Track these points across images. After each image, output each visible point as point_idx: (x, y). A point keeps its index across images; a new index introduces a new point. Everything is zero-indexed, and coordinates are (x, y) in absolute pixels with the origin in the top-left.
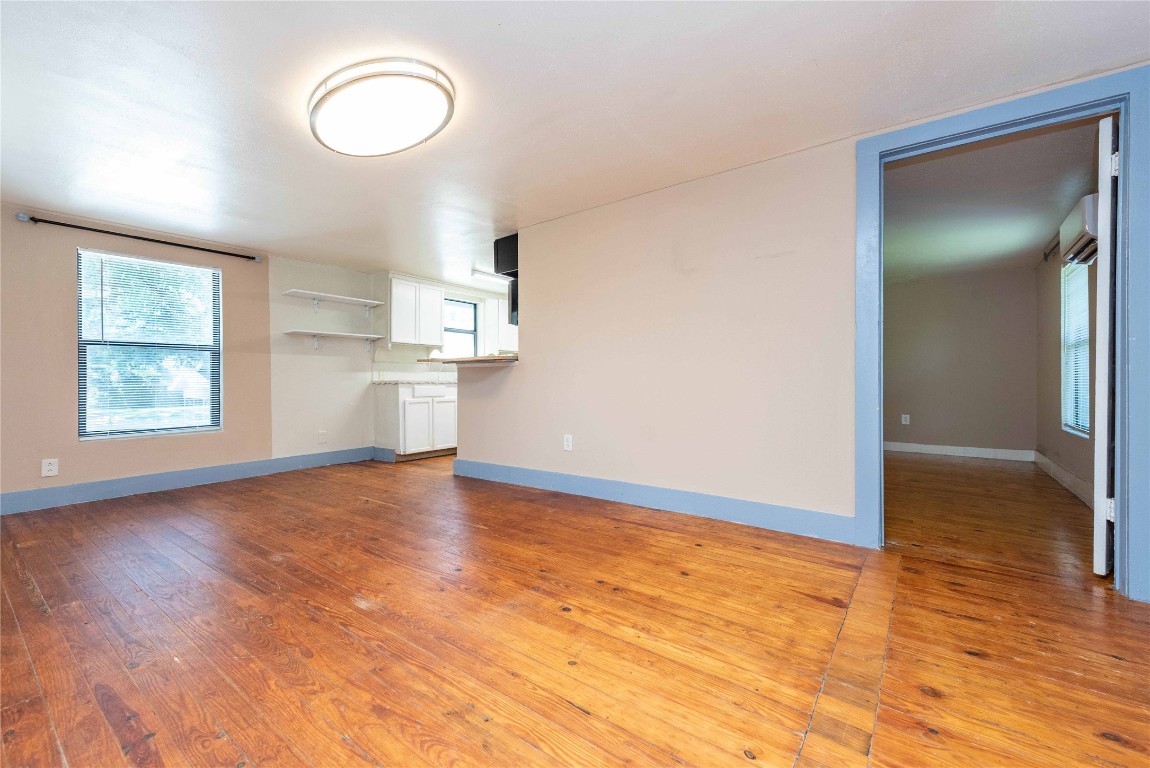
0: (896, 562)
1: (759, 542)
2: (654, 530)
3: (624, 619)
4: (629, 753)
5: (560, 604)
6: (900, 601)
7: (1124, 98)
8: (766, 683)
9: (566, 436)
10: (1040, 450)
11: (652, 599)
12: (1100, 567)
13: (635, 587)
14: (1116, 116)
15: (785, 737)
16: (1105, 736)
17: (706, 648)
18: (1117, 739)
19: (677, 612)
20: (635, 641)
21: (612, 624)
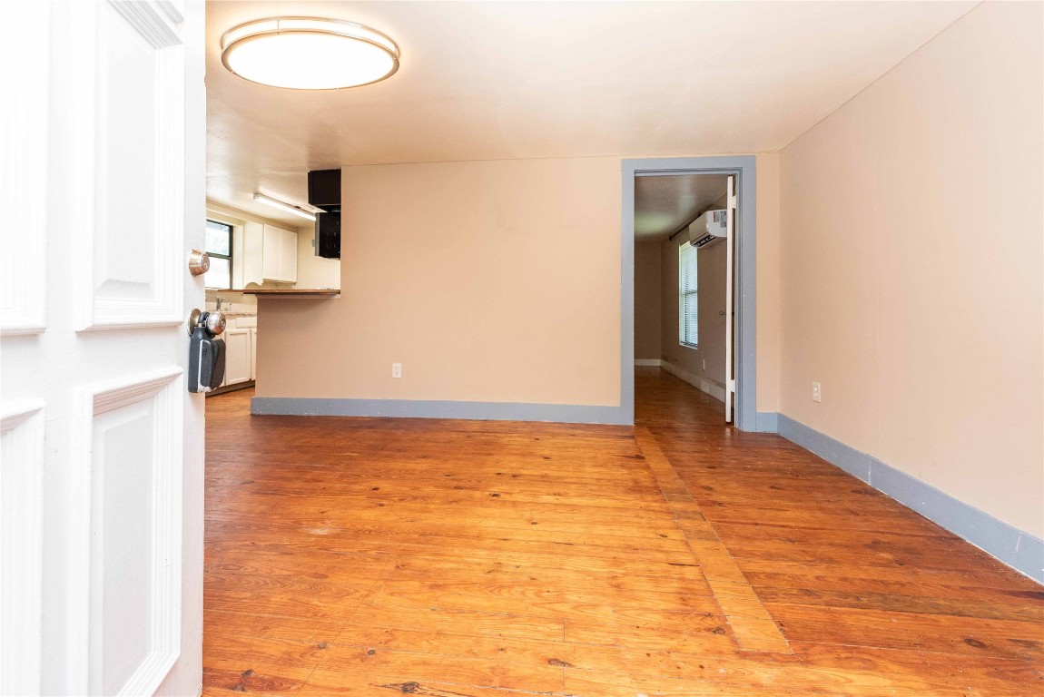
0: (646, 431)
1: (571, 432)
2: (499, 435)
3: (539, 492)
4: (613, 554)
5: (487, 493)
6: (664, 450)
7: (740, 170)
8: (643, 504)
9: (394, 365)
10: (664, 358)
11: (542, 476)
12: (728, 419)
13: (525, 472)
14: (734, 176)
15: (669, 524)
16: (772, 487)
17: (599, 496)
18: (775, 488)
19: (565, 480)
20: (557, 502)
21: (534, 496)
